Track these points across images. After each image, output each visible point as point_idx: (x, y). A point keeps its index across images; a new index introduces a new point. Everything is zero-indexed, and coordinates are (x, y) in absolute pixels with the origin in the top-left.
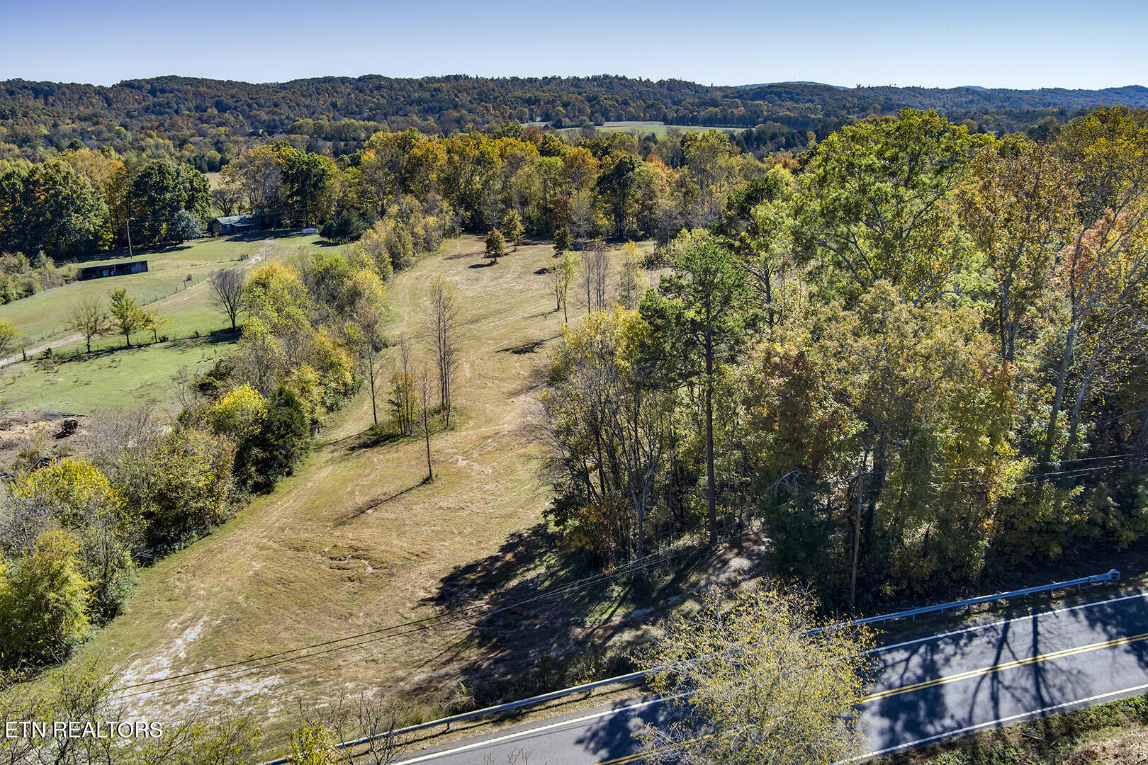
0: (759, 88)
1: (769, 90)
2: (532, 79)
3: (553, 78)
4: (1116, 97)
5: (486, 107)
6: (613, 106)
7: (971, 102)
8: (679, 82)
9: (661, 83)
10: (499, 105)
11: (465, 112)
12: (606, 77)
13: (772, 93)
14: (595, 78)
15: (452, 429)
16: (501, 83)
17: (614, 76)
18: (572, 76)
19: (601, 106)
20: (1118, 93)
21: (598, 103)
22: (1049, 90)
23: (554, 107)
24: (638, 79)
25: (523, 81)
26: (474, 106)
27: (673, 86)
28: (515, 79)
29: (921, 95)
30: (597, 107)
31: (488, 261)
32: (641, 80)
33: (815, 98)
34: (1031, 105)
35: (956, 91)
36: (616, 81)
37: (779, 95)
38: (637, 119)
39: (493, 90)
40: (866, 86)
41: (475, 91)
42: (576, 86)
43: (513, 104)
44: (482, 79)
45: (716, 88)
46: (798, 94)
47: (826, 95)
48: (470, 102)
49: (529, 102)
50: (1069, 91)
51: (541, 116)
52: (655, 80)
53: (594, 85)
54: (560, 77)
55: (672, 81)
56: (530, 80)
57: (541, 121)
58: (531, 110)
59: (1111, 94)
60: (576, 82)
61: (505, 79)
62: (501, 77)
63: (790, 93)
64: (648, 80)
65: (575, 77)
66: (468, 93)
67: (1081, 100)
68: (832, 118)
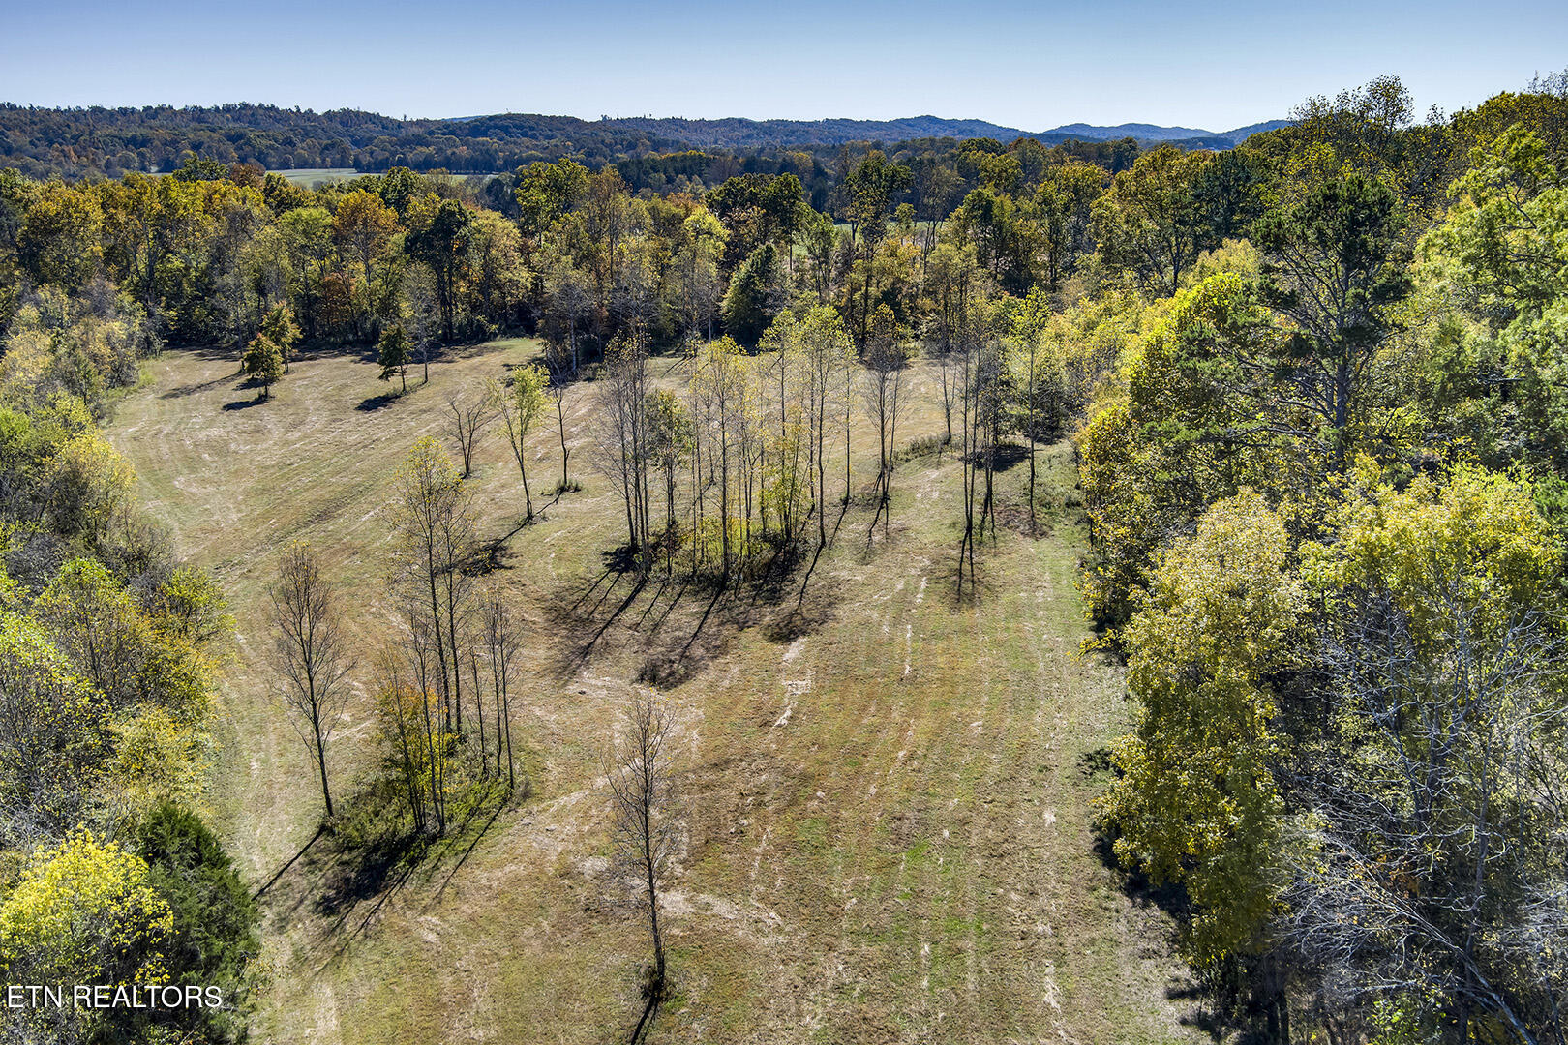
0: (476, 120)
1: (492, 123)
2: (126, 110)
3: (161, 109)
4: (909, 129)
5: (63, 151)
6: (271, 147)
7: (749, 136)
8: (357, 114)
9: (329, 115)
10: (85, 149)
11: (29, 159)
12: (245, 106)
13: (496, 126)
14: (228, 109)
15: (526, 795)
16: (77, 115)
17: (257, 105)
18: (190, 105)
19: (254, 147)
20: (909, 125)
21: (248, 143)
22: (835, 121)
23: (178, 151)
24: (295, 110)
25: (112, 114)
26: (41, 149)
27: (346, 118)
28: (97, 111)
29: (685, 128)
30: (247, 149)
31: (253, 394)
32: (299, 110)
33: (556, 133)
34: (821, 140)
35: (728, 123)
36: (261, 112)
37: (506, 129)
38: (312, 166)
39: (68, 126)
40: (614, 118)
41: (35, 128)
42: (200, 120)
43: (107, 146)
44: (41, 110)
45: (412, 123)
46: (532, 128)
47: (570, 129)
48: (32, 143)
49: (134, 143)
50: (856, 122)
51: (158, 165)
52: (320, 111)
53: (228, 119)
54: (171, 108)
55: (346, 113)
56: (123, 112)
57: (159, 172)
58: (142, 155)
59: (903, 126)
60: (198, 115)
61: (80, 110)
62: (73, 107)
63: (521, 127)
64: (311, 111)
65: (195, 107)
66: (23, 131)
67: (874, 133)
68: (598, 158)
